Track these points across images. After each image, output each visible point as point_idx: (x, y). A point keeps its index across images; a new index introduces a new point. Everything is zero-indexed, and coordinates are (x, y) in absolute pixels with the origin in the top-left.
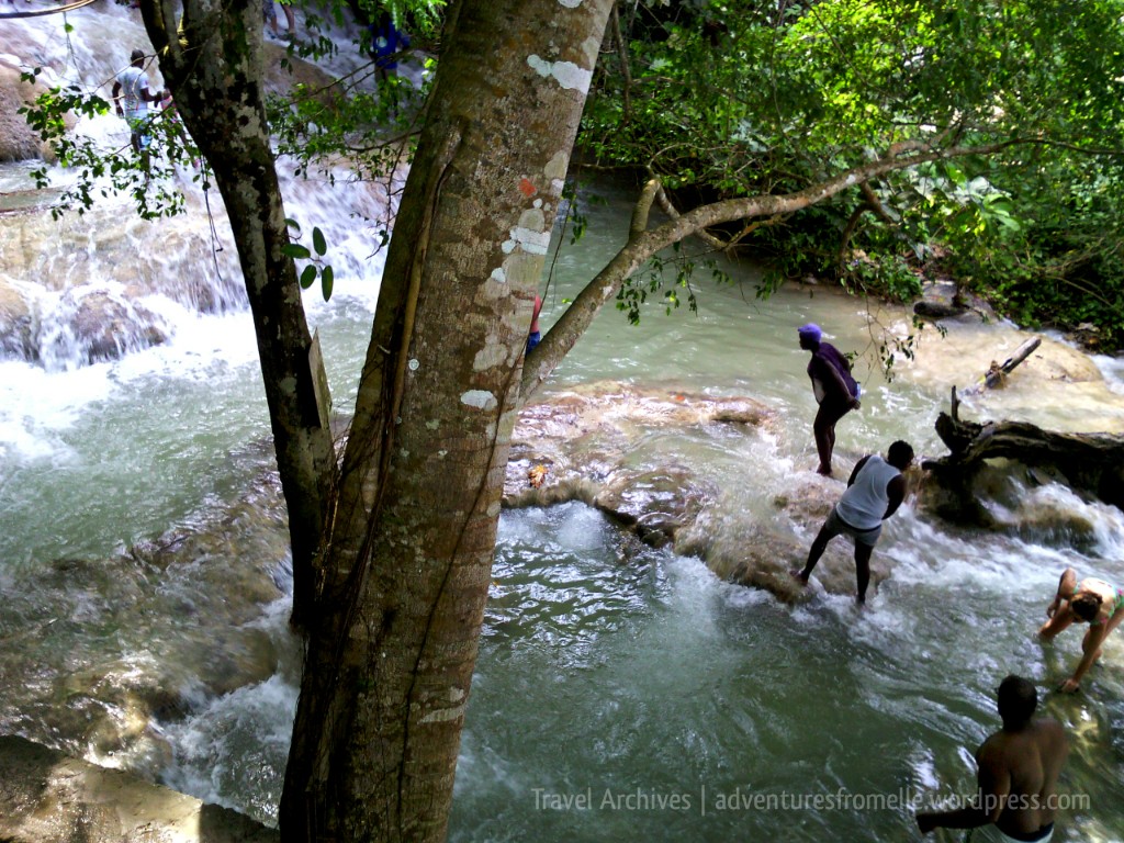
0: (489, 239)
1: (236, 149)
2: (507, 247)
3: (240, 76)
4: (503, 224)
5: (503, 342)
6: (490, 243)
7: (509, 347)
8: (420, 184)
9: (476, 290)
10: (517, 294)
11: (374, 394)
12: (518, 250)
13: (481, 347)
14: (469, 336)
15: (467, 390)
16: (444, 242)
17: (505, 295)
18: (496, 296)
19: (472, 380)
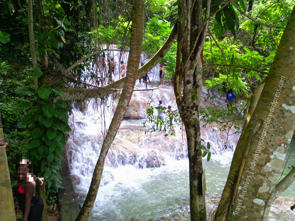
0: (267, 154)
1: (191, 121)
2: (272, 157)
3: (194, 104)
4: (271, 150)
5: (268, 185)
6: (267, 155)
7: (270, 187)
8: (247, 137)
9: (261, 169)
10: (274, 171)
11: (227, 195)
12: (275, 158)
13: (261, 186)
14: (258, 182)
15: (256, 198)
16: (253, 153)
17: (270, 171)
18: (267, 171)
19: (257, 195)
